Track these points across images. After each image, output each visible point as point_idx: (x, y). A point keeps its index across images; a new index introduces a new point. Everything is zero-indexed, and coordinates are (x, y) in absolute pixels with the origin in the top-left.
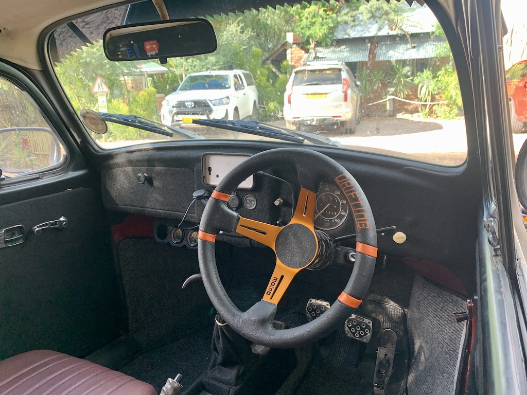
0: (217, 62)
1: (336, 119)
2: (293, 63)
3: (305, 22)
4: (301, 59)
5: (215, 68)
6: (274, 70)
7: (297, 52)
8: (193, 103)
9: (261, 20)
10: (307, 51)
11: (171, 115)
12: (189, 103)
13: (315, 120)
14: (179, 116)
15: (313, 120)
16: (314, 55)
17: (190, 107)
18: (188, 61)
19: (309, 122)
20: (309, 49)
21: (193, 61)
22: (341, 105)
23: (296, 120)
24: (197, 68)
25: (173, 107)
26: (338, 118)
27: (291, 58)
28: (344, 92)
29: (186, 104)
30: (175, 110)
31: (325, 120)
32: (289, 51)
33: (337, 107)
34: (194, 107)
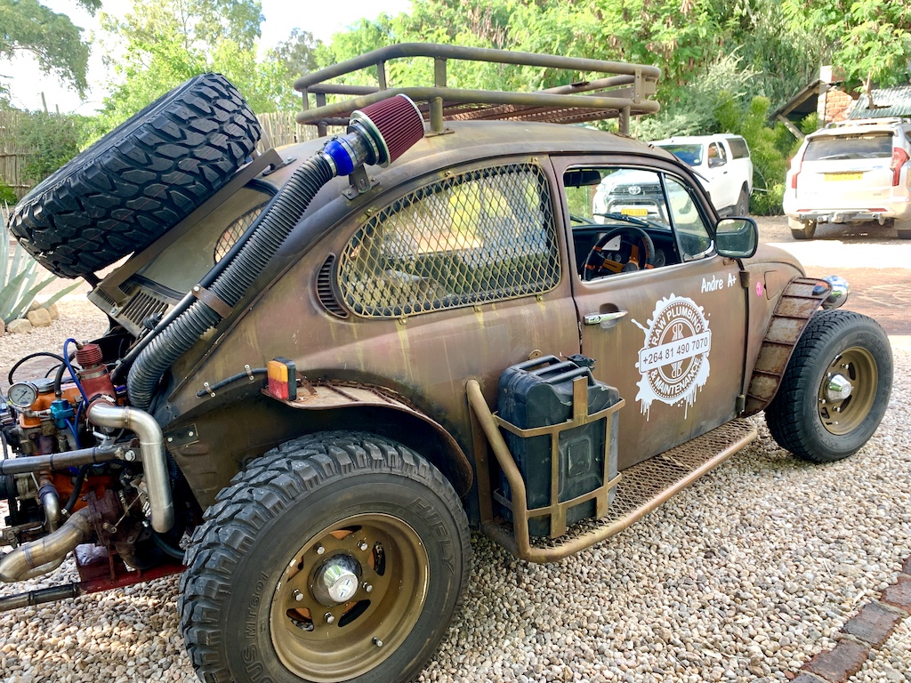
0: (689, 123)
1: (874, 213)
2: (828, 118)
3: (850, 50)
4: (843, 110)
5: (684, 132)
6: (791, 130)
7: (838, 97)
8: (639, 188)
9: (782, 43)
10: (856, 96)
11: (607, 205)
12: (635, 188)
13: (835, 215)
14: (617, 206)
15: (833, 214)
16: (866, 103)
17: (634, 193)
18: (644, 123)
19: (825, 219)
20: (859, 93)
21: (650, 123)
22: (887, 191)
23: (804, 214)
24: (655, 133)
25: (611, 193)
26: (879, 213)
27: (826, 108)
28: (893, 170)
29: (630, 189)
30: (613, 198)
31: (855, 214)
32: (821, 98)
33: (880, 194)
34: (641, 193)
